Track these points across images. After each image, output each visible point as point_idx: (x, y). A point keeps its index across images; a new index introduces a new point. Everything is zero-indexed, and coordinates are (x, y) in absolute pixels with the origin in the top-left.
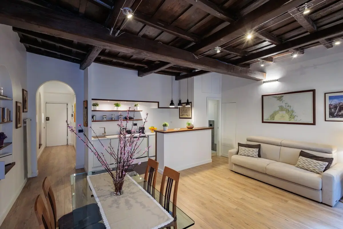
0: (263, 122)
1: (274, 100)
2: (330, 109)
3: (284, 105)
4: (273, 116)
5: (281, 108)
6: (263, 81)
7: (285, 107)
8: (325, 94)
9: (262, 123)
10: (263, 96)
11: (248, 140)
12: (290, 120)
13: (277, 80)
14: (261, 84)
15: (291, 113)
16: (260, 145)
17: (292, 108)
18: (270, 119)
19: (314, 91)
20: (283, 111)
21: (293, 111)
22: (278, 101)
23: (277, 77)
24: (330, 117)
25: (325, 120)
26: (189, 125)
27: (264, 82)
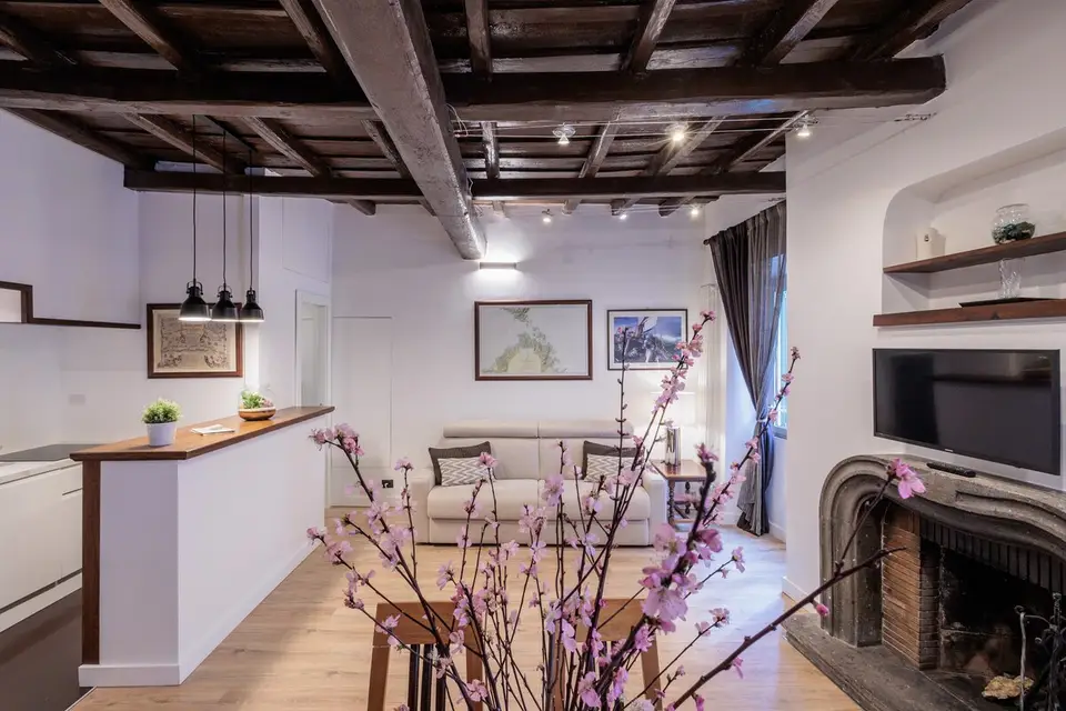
0: (478, 378)
1: (507, 316)
2: (616, 344)
3: (530, 332)
4: (503, 361)
5: (525, 341)
6: (478, 261)
7: (532, 337)
8: (608, 311)
9: (476, 379)
10: (477, 305)
11: (448, 436)
12: (543, 371)
13: (514, 266)
14: (474, 268)
15: (545, 353)
16: (487, 444)
17: (548, 340)
18: (496, 369)
19: (589, 303)
20: (528, 347)
21: (549, 349)
22: (517, 321)
23: (515, 259)
24: (615, 361)
25: (609, 369)
26: (256, 405)
27: (482, 266)
